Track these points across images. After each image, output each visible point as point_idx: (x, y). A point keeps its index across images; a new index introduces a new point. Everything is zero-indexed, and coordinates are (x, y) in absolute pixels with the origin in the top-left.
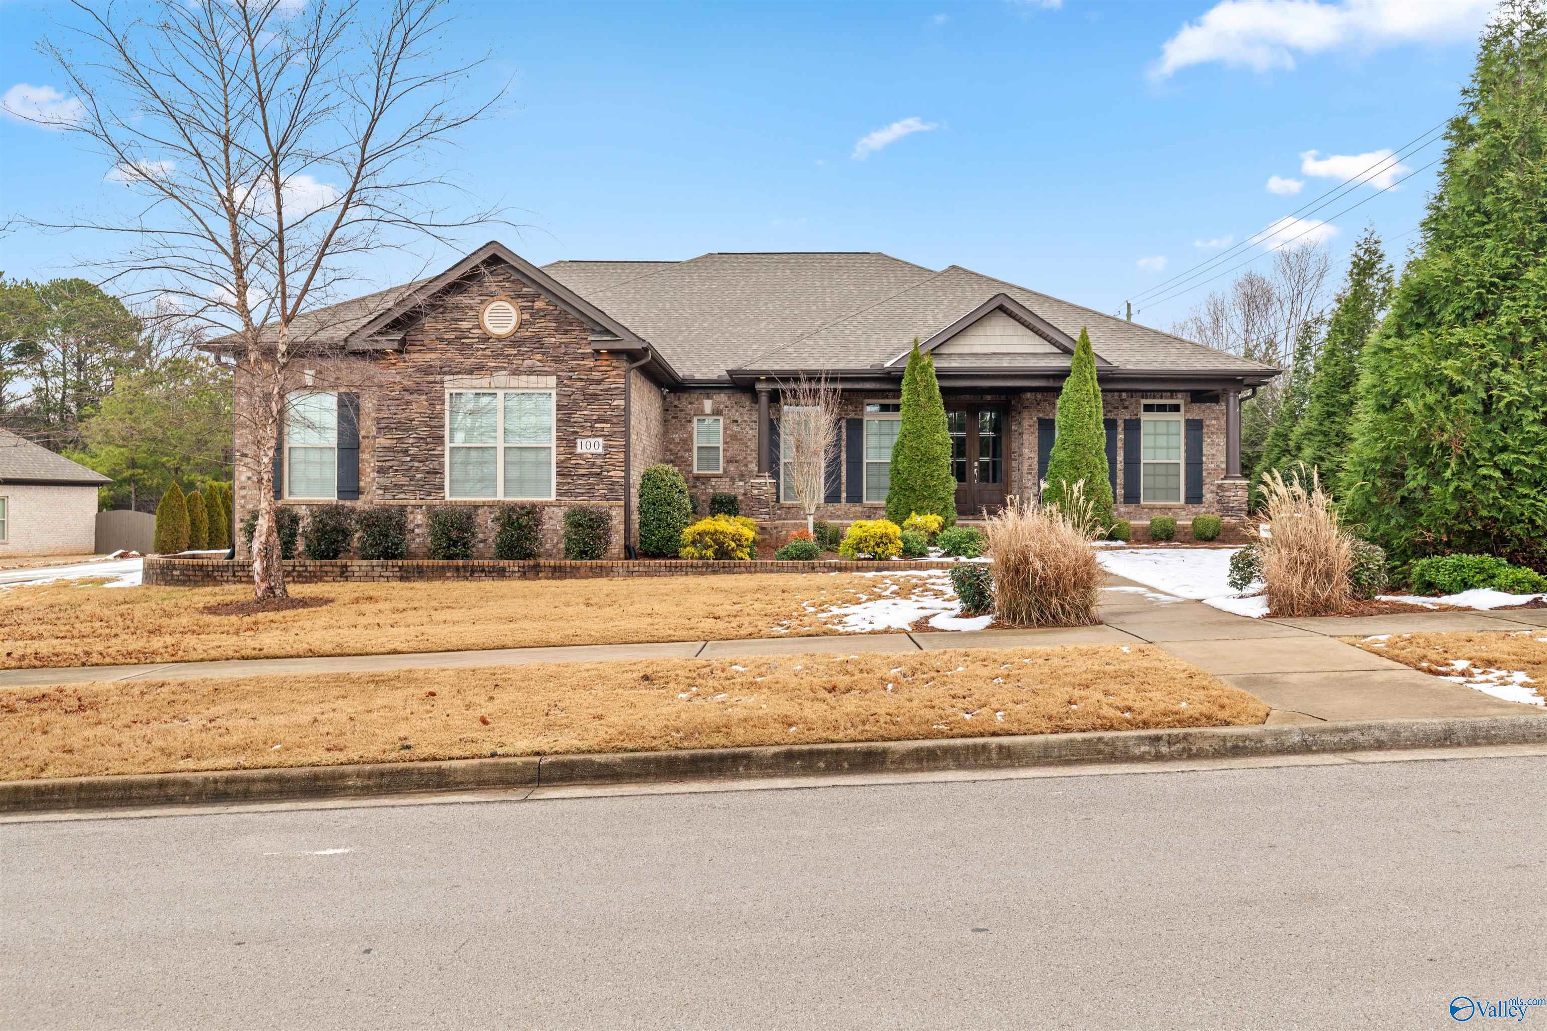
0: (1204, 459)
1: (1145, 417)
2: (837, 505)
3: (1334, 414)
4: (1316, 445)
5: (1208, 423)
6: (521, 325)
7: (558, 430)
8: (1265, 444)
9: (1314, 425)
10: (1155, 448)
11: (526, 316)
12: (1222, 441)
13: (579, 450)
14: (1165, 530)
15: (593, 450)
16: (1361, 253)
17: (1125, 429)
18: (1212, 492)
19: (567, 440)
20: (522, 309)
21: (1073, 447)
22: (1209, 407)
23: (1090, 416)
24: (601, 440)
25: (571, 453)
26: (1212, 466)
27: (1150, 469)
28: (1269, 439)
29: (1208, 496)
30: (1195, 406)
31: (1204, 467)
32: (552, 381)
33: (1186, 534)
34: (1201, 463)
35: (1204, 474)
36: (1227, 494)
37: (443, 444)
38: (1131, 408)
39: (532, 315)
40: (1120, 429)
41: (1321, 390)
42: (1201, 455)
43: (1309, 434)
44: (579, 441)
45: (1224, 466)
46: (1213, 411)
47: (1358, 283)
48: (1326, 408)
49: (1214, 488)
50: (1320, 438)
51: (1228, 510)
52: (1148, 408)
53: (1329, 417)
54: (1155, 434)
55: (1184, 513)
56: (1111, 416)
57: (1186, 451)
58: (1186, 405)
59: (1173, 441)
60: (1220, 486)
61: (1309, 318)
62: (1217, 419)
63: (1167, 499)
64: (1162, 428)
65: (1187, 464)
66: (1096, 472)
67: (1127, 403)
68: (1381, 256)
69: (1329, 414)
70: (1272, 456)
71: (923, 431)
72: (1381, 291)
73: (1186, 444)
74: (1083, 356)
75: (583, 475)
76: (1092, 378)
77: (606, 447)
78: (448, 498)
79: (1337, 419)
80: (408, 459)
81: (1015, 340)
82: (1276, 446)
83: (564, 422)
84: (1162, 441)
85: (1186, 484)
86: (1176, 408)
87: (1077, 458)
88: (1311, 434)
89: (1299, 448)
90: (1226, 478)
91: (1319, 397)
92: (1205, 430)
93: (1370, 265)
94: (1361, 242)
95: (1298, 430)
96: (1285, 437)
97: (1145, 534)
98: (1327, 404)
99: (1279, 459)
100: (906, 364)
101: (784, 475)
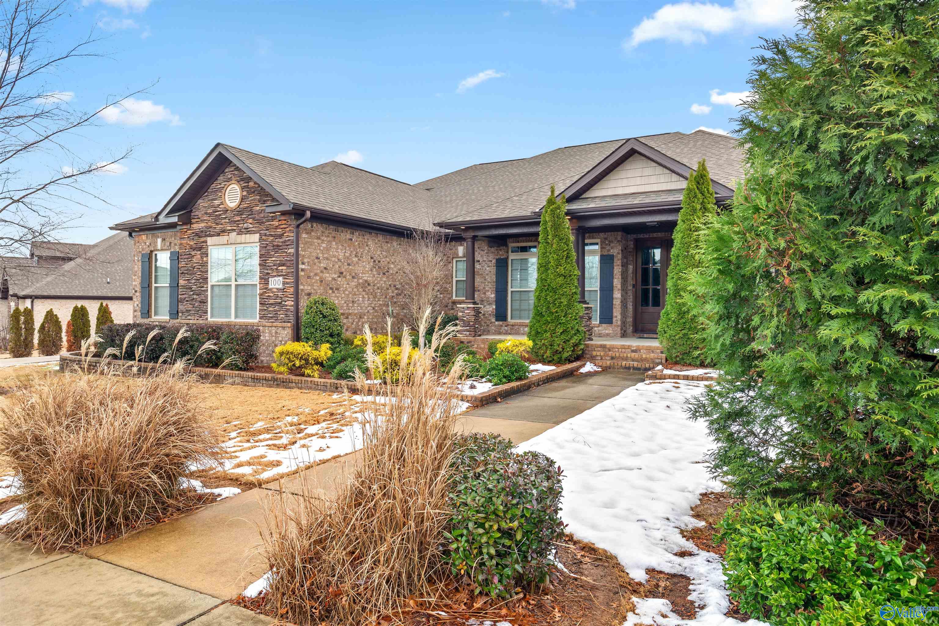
6: (243, 199)
7: (261, 272)
11: (245, 193)
13: (270, 287)
15: (277, 286)
19: (264, 279)
20: (242, 189)
24: (281, 278)
25: (266, 288)
32: (257, 237)
37: (207, 283)
39: (248, 192)
44: (270, 279)
75: (272, 304)
77: (284, 283)
78: (209, 319)
80: (192, 293)
83: (263, 265)
100: (543, 210)
101: (511, 301)
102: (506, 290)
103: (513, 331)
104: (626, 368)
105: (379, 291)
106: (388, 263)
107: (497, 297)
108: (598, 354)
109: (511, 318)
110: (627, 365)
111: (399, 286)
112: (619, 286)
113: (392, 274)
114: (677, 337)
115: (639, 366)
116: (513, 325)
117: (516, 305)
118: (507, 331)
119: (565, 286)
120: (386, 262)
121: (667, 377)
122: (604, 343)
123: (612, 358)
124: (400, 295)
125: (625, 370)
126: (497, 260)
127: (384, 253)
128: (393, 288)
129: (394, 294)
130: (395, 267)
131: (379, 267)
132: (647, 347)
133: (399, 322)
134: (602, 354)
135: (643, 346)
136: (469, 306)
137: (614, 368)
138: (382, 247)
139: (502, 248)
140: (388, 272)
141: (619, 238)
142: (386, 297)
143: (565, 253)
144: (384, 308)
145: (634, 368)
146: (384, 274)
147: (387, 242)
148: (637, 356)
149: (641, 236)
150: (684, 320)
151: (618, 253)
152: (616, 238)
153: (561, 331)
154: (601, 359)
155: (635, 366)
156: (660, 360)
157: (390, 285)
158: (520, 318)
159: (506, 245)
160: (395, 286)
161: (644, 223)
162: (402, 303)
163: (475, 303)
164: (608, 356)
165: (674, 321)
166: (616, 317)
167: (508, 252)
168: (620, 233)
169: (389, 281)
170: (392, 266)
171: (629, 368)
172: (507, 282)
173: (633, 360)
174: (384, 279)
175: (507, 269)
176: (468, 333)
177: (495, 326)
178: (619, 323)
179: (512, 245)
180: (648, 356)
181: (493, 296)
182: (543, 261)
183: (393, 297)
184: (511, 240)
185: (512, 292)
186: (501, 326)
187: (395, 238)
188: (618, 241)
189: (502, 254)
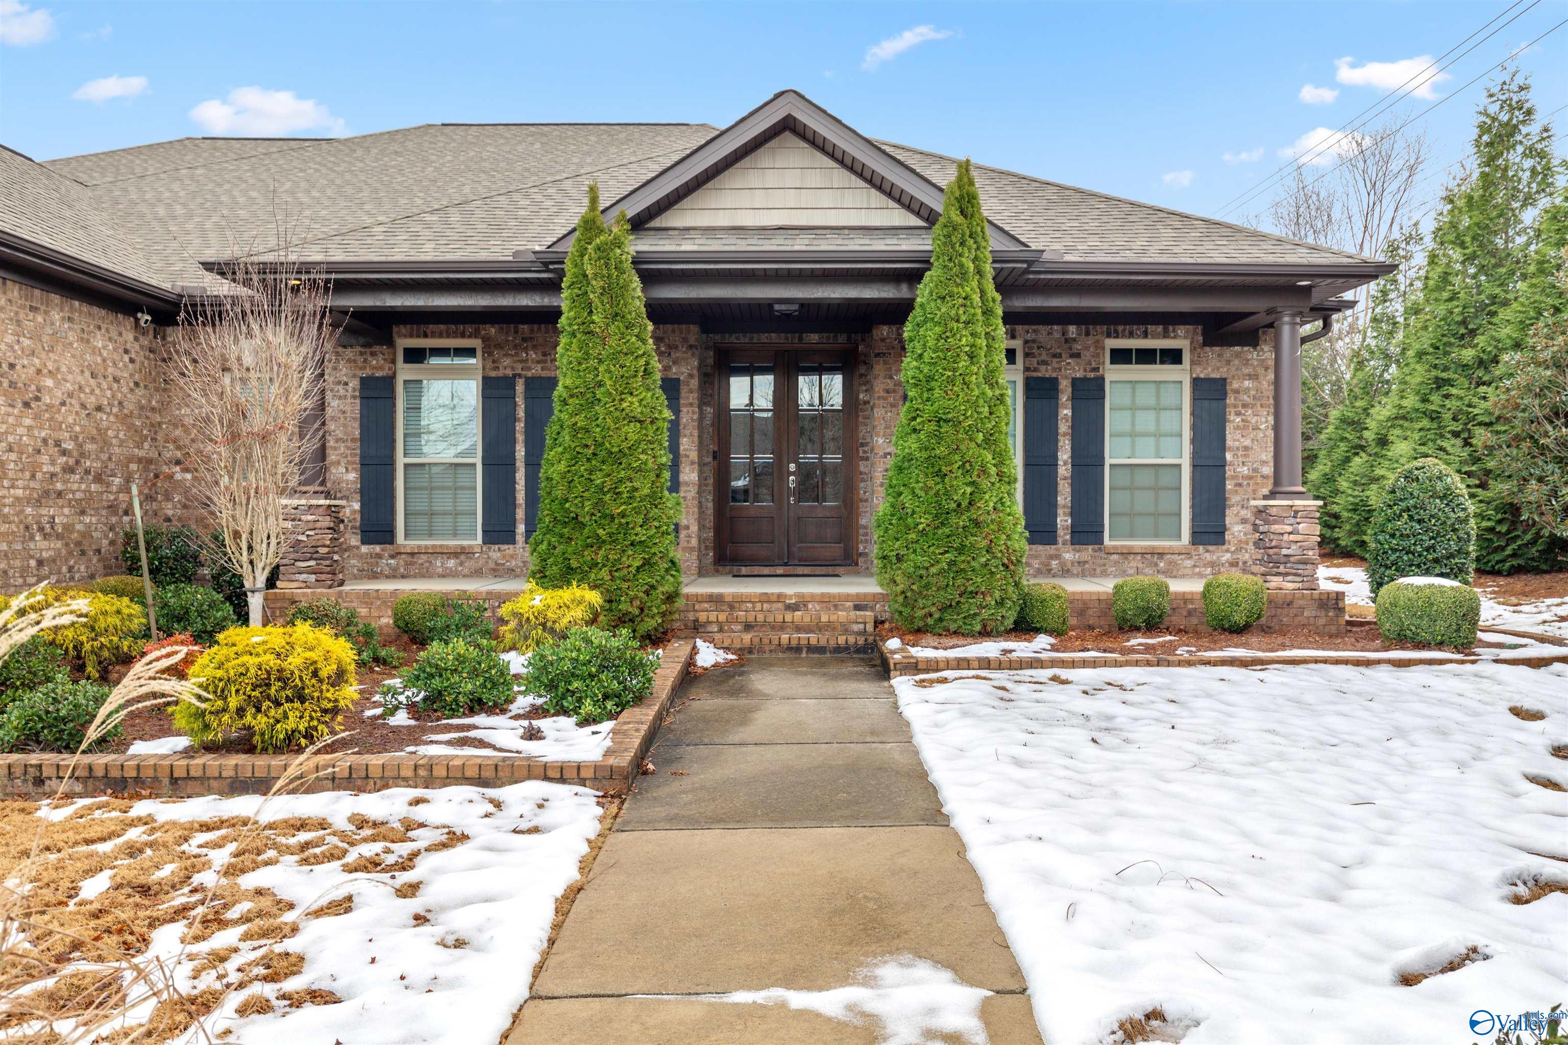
0: (1229, 456)
1: (1113, 374)
2: (508, 549)
3: (1449, 382)
4: (1416, 436)
5: (1235, 385)
8: (1323, 437)
9: (1411, 401)
10: (1133, 435)
12: (1265, 421)
14: (1145, 609)
16: (1493, 109)
17: (1074, 398)
18: (1244, 521)
21: (932, 426)
22: (1238, 355)
23: (971, 356)
26: (1244, 470)
27: (1124, 478)
28: (1331, 429)
29: (1236, 529)
30: (1212, 353)
31: (1228, 474)
33: (1190, 613)
34: (1222, 465)
35: (1229, 486)
36: (1276, 528)
38: (1086, 355)
40: (1064, 398)
41: (1425, 342)
42: (1223, 448)
43: (1401, 418)
45: (1268, 470)
46: (1247, 362)
47: (1490, 160)
48: (1434, 373)
49: (1247, 514)
50: (1425, 423)
51: (1277, 563)
52: (1121, 356)
53: (1438, 388)
54: (1133, 408)
55: (1189, 563)
56: (1045, 372)
57: (1193, 441)
58: (1193, 350)
59: (1168, 421)
60: (1260, 512)
61: (1396, 234)
62: (1253, 377)
63: (1156, 536)
64: (1146, 396)
65: (1195, 466)
66: (985, 484)
67: (1077, 347)
68: (1529, 112)
69: (1440, 383)
70: (1335, 456)
71: (599, 393)
72: (1528, 173)
73: (1194, 427)
74: (959, 219)
76: (979, 272)
79: (1454, 391)
81: (826, 199)
82: (1343, 439)
84: (1146, 421)
85: (1193, 506)
86: (1173, 356)
87: (941, 451)
88: (1404, 418)
89: (1383, 442)
90: (1273, 495)
91: (1420, 355)
92: (1230, 400)
93: (1511, 129)
94: (1495, 90)
95: (1382, 412)
96: (1357, 425)
97: (1104, 614)
98: (1435, 367)
99: (1347, 460)
100: (569, 246)
101: (406, 489)
102: (390, 463)
103: (414, 570)
104: (789, 649)
105: (13, 456)
106: (39, 372)
107: (363, 478)
108: (713, 617)
109: (406, 535)
110: (794, 643)
111: (69, 445)
112: (694, 455)
113: (50, 407)
114: (933, 570)
115: (823, 643)
116: (412, 554)
117: (420, 503)
118: (395, 570)
119: (643, 446)
120: (32, 371)
121: (941, 665)
122: (716, 590)
123: (748, 627)
124: (72, 471)
125: (788, 655)
126: (363, 380)
127: (26, 342)
128: (54, 451)
129: (58, 469)
130: (58, 384)
131: (12, 384)
132: (823, 595)
133: (70, 553)
134: (722, 617)
135: (813, 595)
136: (314, 502)
137: (761, 651)
138: (19, 323)
139: (377, 348)
140: (38, 399)
141: (692, 340)
142: (33, 476)
143: (642, 362)
144: (29, 510)
145: (811, 649)
146: (27, 405)
147: (32, 309)
148: (807, 619)
149: (732, 339)
150: (947, 531)
151: (691, 376)
152: (685, 340)
153: (638, 563)
154: (721, 630)
155: (813, 642)
156: (861, 626)
157: (45, 441)
158: (430, 535)
159: (391, 343)
160: (58, 444)
161: (769, 304)
162: (79, 495)
163: (328, 495)
164: (737, 621)
165: (923, 533)
166: (687, 528)
167: (393, 362)
168: (694, 328)
169: (41, 428)
170: (49, 383)
171: (798, 649)
172: (393, 441)
173: (799, 629)
174: (28, 422)
175: (394, 405)
176: (313, 578)
177: (361, 557)
178: (694, 542)
179: (404, 342)
180: (833, 618)
181: (352, 476)
182: (578, 382)
183: (53, 475)
184: (403, 329)
185: (407, 466)
186: (379, 556)
187: (56, 298)
188: (691, 347)
189: (377, 365)
